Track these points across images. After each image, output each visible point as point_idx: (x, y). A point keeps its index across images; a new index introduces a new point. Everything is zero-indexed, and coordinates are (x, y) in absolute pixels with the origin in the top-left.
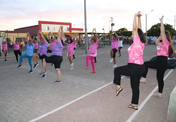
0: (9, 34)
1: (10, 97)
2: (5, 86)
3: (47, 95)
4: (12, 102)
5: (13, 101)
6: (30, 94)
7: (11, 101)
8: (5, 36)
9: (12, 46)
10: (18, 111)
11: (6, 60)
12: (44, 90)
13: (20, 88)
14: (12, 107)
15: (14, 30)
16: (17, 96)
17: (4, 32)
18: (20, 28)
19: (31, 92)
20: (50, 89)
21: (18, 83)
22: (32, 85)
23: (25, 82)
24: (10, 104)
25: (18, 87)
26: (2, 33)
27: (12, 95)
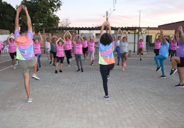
0: (150, 31)
1: (130, 101)
2: (130, 88)
3: (174, 112)
4: (129, 108)
5: (131, 107)
6: (154, 104)
7: (130, 106)
8: (146, 33)
9: (153, 45)
10: (132, 120)
11: (141, 59)
12: (173, 104)
13: (145, 94)
14: (128, 113)
15: (158, 26)
16: (138, 103)
17: (145, 29)
18: (165, 24)
19: (155, 102)
20: (181, 105)
21: (144, 88)
22: (160, 93)
23: (153, 89)
24: (127, 109)
25: (143, 93)
26: (143, 30)
27: (133, 100)
